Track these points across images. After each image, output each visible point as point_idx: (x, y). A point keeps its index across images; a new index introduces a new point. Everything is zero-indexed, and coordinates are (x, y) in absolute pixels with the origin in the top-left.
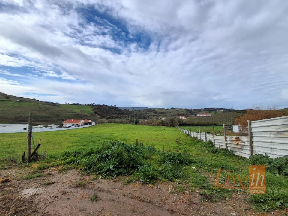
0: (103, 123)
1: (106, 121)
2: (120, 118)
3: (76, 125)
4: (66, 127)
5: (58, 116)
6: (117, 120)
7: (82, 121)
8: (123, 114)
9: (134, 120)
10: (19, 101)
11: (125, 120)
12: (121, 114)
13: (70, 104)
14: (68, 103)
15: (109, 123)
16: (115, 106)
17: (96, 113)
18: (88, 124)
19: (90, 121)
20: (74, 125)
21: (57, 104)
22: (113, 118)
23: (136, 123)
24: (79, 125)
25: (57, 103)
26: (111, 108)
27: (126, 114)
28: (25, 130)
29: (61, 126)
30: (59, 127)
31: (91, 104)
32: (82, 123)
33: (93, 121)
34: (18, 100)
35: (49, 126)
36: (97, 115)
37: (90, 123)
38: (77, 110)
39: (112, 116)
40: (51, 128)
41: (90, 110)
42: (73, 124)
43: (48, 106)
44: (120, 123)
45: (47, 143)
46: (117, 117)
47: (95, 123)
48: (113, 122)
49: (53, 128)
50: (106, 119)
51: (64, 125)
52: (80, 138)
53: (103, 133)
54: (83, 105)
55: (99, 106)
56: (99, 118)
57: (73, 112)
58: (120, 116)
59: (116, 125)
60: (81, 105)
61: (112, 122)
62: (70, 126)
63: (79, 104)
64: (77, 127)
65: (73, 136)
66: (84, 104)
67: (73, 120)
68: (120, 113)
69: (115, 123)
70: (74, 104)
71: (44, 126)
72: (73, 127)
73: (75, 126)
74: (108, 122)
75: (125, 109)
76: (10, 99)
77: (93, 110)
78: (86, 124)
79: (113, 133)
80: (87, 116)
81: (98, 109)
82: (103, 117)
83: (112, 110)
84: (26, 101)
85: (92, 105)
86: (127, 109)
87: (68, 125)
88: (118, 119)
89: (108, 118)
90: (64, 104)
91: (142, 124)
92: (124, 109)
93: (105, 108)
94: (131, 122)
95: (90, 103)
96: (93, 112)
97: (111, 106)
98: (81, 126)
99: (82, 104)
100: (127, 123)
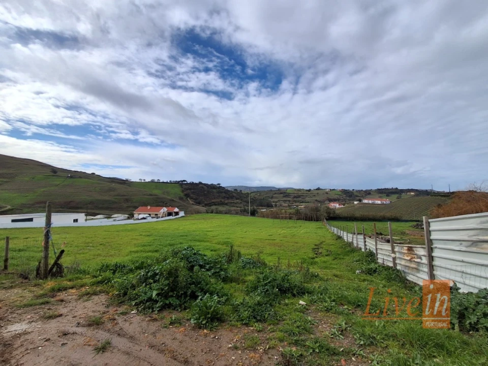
0: (198, 212)
1: (203, 209)
2: (226, 204)
3: (154, 216)
4: (138, 219)
5: (127, 200)
6: (221, 208)
7: (164, 210)
8: (232, 197)
9: (248, 209)
10: (71, 177)
11: (235, 208)
12: (228, 198)
13: (147, 181)
14: (144, 180)
15: (208, 213)
16: (219, 184)
17: (187, 196)
18: (174, 214)
19: (176, 210)
20: (152, 216)
21: (126, 182)
22: (215, 205)
23: (253, 213)
24: (159, 215)
25: (127, 180)
26: (212, 187)
27: (237, 199)
28: (75, 223)
29: (131, 216)
30: (129, 218)
31: (179, 182)
32: (164, 212)
33: (181, 210)
34: (69, 175)
35: (113, 216)
36: (189, 199)
37: (177, 214)
38: (156, 192)
39: (213, 201)
40: (114, 220)
41: (178, 190)
42: (150, 214)
43: (113, 184)
44: (226, 213)
45: (101, 244)
46: (222, 204)
47: (184, 213)
48: (215, 211)
49: (119, 219)
50: (203, 206)
51: (136, 216)
52: (153, 239)
53: (194, 231)
54: (167, 183)
55: (192, 184)
56: (193, 204)
57: (151, 195)
58: (226, 202)
59: (218, 217)
60: (163, 182)
61: (212, 212)
62: (145, 217)
63: (161, 181)
64: (155, 220)
65: (144, 234)
66: (169, 182)
67: (149, 207)
68: (228, 196)
69: (217, 213)
70: (153, 181)
71: (105, 216)
72: (149, 219)
73: (152, 218)
74: (205, 211)
75: (236, 190)
76: (58, 174)
77: (183, 191)
78: (170, 214)
79: (210, 231)
80: (173, 200)
81: (190, 189)
82: (199, 203)
83: (214, 190)
84: (80, 177)
85: (181, 184)
86: (239, 190)
87: (141, 216)
88: (224, 207)
89: (206, 205)
90: (139, 181)
91: (263, 216)
92: (233, 190)
93: (203, 187)
94: (244, 212)
95: (178, 180)
96: (182, 195)
97: (212, 184)
98: (162, 217)
99: (165, 181)
100: (237, 213)
